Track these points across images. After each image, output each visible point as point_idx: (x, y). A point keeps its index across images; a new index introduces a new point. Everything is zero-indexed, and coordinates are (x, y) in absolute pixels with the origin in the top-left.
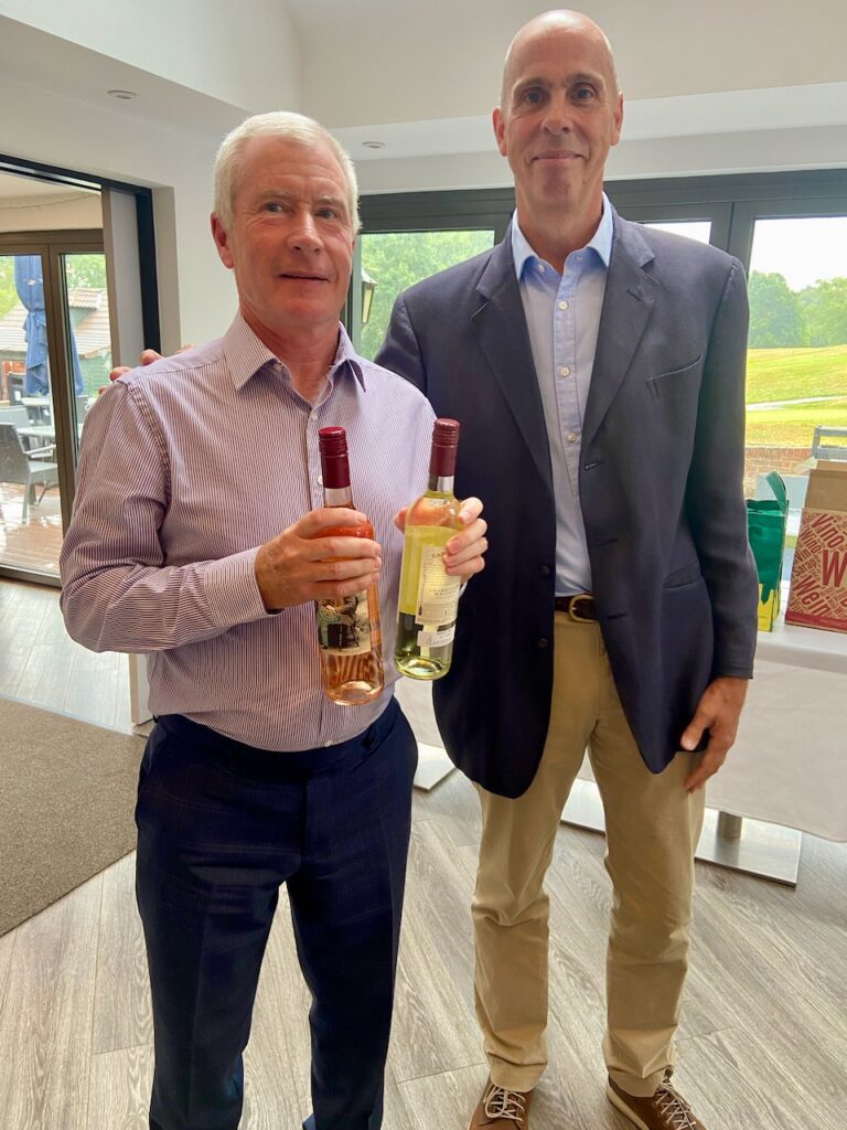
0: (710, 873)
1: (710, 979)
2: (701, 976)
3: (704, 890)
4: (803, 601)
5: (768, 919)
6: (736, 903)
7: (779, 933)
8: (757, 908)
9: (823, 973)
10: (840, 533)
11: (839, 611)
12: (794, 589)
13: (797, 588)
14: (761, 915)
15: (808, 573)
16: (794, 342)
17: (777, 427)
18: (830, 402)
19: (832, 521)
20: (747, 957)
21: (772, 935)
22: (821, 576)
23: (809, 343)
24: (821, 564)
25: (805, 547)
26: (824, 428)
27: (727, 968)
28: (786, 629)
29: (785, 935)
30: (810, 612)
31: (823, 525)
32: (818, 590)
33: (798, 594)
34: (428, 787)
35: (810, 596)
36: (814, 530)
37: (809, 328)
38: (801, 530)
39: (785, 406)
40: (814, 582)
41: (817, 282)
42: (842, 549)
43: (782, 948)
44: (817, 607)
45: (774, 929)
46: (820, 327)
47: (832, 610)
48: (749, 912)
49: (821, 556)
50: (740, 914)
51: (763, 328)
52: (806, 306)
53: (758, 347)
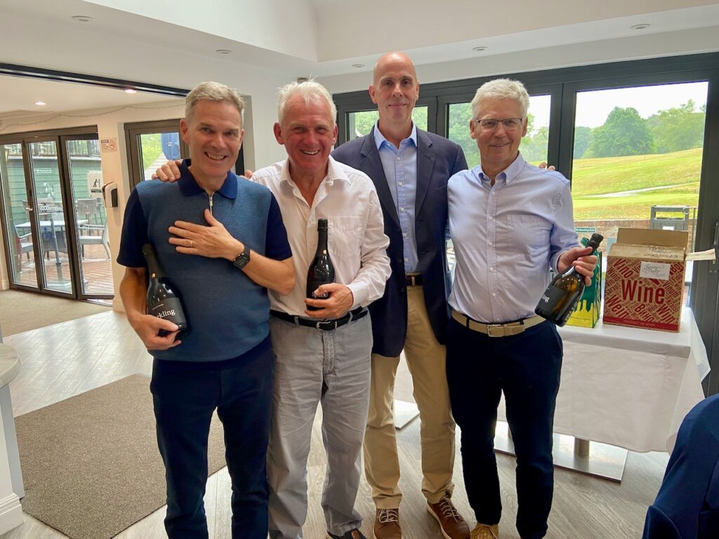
0: (569, 476)
1: (564, 533)
2: (559, 530)
3: (565, 485)
4: (612, 309)
5: (602, 500)
6: (583, 492)
7: (609, 509)
8: (596, 494)
9: (633, 530)
10: (630, 269)
11: (634, 315)
12: (607, 303)
13: (609, 302)
14: (598, 499)
15: (613, 293)
16: (646, 151)
17: (628, 207)
18: (668, 189)
19: (625, 262)
20: (587, 521)
21: (604, 510)
22: (622, 294)
23: (656, 151)
24: (621, 287)
25: (610, 278)
26: (658, 206)
27: (575, 527)
28: (604, 327)
29: (612, 509)
30: (617, 316)
31: (620, 265)
32: (621, 303)
33: (610, 306)
34: (400, 427)
35: (616, 307)
36: (615, 268)
37: (655, 141)
38: (607, 268)
39: (638, 193)
40: (618, 298)
41: (659, 112)
42: (632, 279)
43: (609, 516)
44: (621, 313)
45: (605, 506)
46: (663, 140)
47: (630, 315)
48: (591, 497)
49: (620, 283)
50: (585, 498)
51: (625, 143)
52: (653, 127)
53: (622, 155)
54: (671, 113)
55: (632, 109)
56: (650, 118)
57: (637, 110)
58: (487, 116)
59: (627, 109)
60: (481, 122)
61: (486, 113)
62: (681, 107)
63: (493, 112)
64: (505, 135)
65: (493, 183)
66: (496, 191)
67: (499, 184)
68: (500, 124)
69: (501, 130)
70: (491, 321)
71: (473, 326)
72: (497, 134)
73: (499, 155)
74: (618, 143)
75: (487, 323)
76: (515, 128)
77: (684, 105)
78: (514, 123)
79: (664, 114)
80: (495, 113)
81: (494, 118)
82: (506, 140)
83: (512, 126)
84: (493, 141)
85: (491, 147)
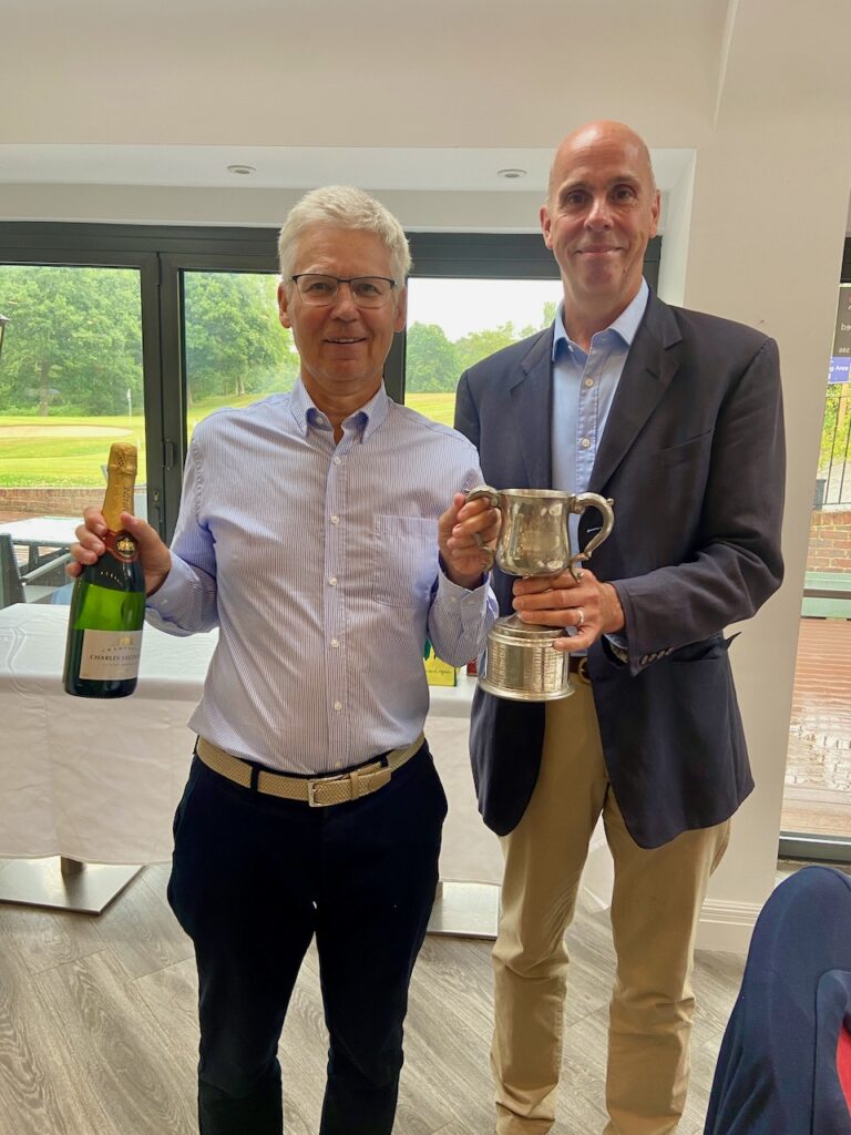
5: (473, 983)
6: (443, 973)
8: (463, 974)
14: (467, 982)
20: (458, 1034)
21: (479, 1003)
27: (438, 1053)
34: (99, 909)
41: (470, 334)
50: (447, 985)
51: (429, 374)
52: (462, 356)
53: (425, 392)
54: (485, 338)
55: (436, 327)
56: (458, 342)
57: (444, 329)
58: (315, 266)
59: (431, 326)
60: (301, 280)
61: (312, 261)
62: (497, 330)
63: (326, 259)
64: (357, 315)
65: (339, 436)
66: (341, 454)
67: (349, 439)
68: (345, 289)
69: (347, 303)
70: (320, 768)
71: (268, 785)
72: (337, 313)
73: (345, 364)
74: (420, 374)
75: (309, 777)
76: (380, 302)
77: (501, 328)
78: (376, 290)
79: (476, 338)
80: (332, 261)
81: (327, 272)
82: (359, 329)
83: (373, 298)
84: (330, 331)
85: (326, 344)
